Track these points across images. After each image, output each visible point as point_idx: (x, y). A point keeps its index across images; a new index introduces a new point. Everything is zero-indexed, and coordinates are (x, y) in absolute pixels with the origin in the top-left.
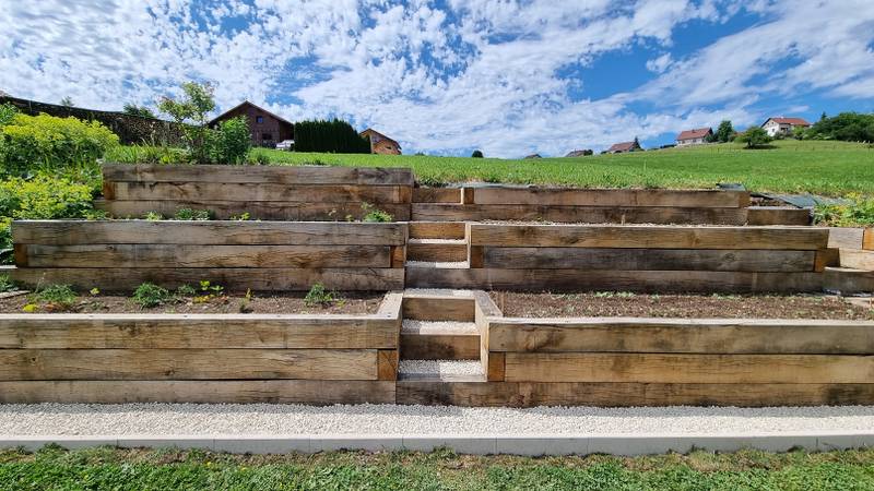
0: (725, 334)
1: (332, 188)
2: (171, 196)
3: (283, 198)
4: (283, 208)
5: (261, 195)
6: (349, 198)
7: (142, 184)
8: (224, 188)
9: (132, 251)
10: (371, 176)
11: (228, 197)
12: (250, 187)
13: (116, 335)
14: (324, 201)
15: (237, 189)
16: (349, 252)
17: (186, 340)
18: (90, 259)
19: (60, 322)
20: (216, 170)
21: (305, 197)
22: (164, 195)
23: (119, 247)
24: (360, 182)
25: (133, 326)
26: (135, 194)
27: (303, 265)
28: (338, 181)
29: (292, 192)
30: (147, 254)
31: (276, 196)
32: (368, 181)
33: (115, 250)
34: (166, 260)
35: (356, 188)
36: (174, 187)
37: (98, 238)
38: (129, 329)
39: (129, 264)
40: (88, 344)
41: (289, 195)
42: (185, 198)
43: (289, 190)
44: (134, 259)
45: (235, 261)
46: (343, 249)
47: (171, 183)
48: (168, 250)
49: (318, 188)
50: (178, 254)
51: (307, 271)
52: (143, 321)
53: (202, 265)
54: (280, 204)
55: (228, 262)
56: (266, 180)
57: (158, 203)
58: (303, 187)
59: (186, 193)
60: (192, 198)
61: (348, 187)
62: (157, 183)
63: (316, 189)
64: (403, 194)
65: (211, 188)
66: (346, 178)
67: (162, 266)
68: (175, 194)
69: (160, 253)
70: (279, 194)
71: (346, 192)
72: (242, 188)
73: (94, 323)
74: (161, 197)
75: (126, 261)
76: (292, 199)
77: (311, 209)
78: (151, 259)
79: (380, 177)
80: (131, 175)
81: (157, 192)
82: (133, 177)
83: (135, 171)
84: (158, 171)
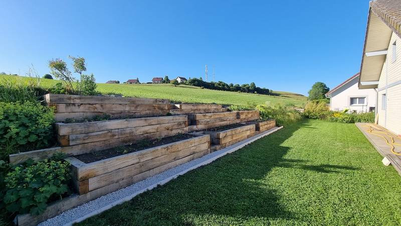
1: (150, 105)
2: (88, 109)
3: (135, 109)
5: (127, 109)
6: (155, 108)
7: (74, 104)
8: (114, 106)
10: (161, 101)
11: (115, 110)
12: (124, 106)
14: (148, 110)
15: (118, 106)
16: (177, 124)
18: (100, 137)
21: (142, 108)
22: (86, 109)
24: (157, 103)
26: (69, 109)
27: (168, 129)
28: (152, 103)
31: (133, 108)
32: (160, 103)
34: (130, 133)
35: (156, 105)
36: (90, 106)
39: (117, 137)
42: (96, 110)
43: (137, 107)
44: (119, 135)
45: (151, 131)
47: (89, 104)
48: (131, 130)
49: (146, 105)
50: (134, 130)
51: (169, 131)
54: (134, 112)
55: (149, 131)
56: (129, 103)
57: (83, 113)
58: (141, 105)
59: (96, 108)
60: (99, 111)
62: (82, 104)
64: (168, 106)
65: (108, 106)
66: (154, 102)
67: (128, 136)
68: (90, 109)
69: (128, 131)
71: (153, 106)
72: (121, 106)
74: (84, 110)
75: (115, 136)
76: (138, 109)
77: (144, 113)
78: (125, 134)
79: (163, 102)
81: (82, 108)
82: (69, 102)
83: (70, 99)
84: (83, 98)
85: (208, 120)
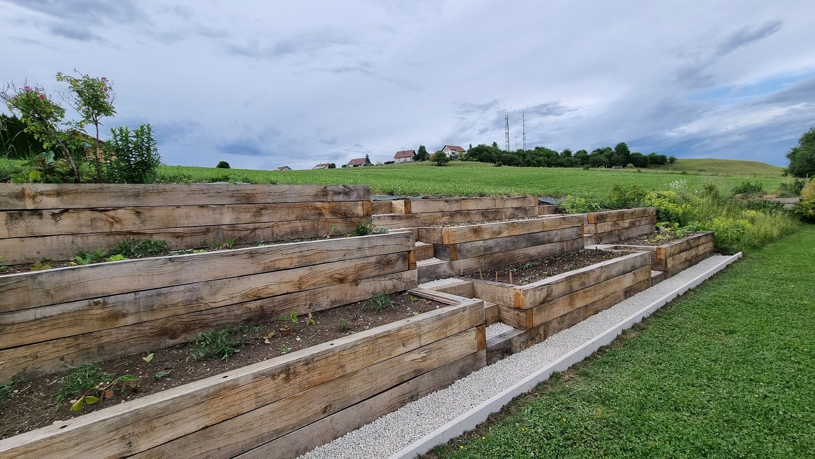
0: (598, 273)
1: (303, 205)
3: (253, 220)
4: (255, 229)
5: (227, 218)
6: (320, 214)
7: (37, 212)
8: (178, 212)
9: (135, 302)
10: (339, 193)
11: (186, 223)
12: (214, 210)
13: (268, 387)
14: (297, 219)
15: (194, 212)
16: (379, 262)
17: (343, 366)
18: (54, 326)
19: (192, 396)
20: (165, 191)
21: (278, 215)
22: (81, 226)
23: (111, 300)
24: (329, 198)
25: (288, 371)
26: (21, 227)
27: (341, 281)
28: (310, 198)
29: (263, 211)
30: (158, 302)
31: (246, 217)
32: (337, 198)
33: (105, 304)
34: (188, 303)
35: (326, 205)
36: (97, 215)
37: (70, 293)
38: (283, 376)
39: (130, 320)
40: (233, 411)
41: (261, 215)
42: (117, 227)
43: (261, 210)
44: (138, 312)
45: (275, 289)
46: (373, 260)
47: (93, 209)
48: (190, 291)
49: (290, 206)
50: (204, 292)
51: (346, 287)
52: (298, 361)
53: (236, 301)
54: (251, 226)
55: (268, 291)
56: (232, 200)
57: (70, 238)
58: (274, 206)
59: (118, 221)
60: (131, 228)
61: (319, 205)
62: (66, 210)
63: (289, 208)
64: (366, 207)
66: (316, 195)
67: (181, 311)
68: (99, 224)
69: (178, 296)
70: (248, 215)
71: (317, 208)
72: (205, 211)
73: (241, 382)
74: (75, 229)
75: (124, 316)
76: (264, 219)
77: (285, 228)
78: (166, 306)
79: (346, 194)
80: (17, 202)
81: (67, 223)
82: (19, 205)
83: (21, 196)
84: (67, 193)
85: (490, 243)
